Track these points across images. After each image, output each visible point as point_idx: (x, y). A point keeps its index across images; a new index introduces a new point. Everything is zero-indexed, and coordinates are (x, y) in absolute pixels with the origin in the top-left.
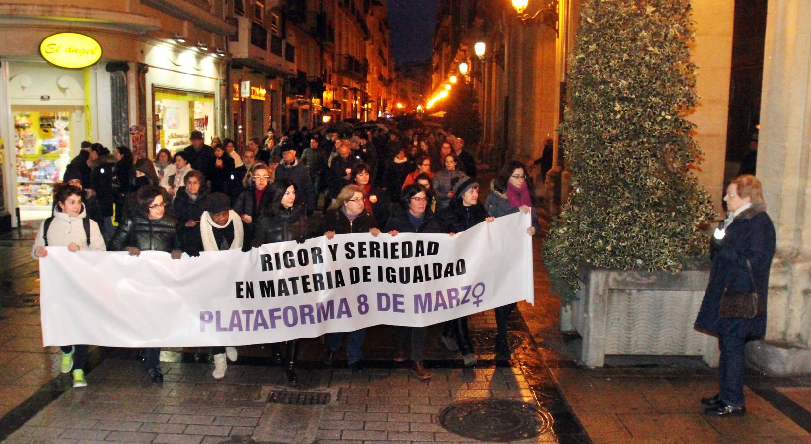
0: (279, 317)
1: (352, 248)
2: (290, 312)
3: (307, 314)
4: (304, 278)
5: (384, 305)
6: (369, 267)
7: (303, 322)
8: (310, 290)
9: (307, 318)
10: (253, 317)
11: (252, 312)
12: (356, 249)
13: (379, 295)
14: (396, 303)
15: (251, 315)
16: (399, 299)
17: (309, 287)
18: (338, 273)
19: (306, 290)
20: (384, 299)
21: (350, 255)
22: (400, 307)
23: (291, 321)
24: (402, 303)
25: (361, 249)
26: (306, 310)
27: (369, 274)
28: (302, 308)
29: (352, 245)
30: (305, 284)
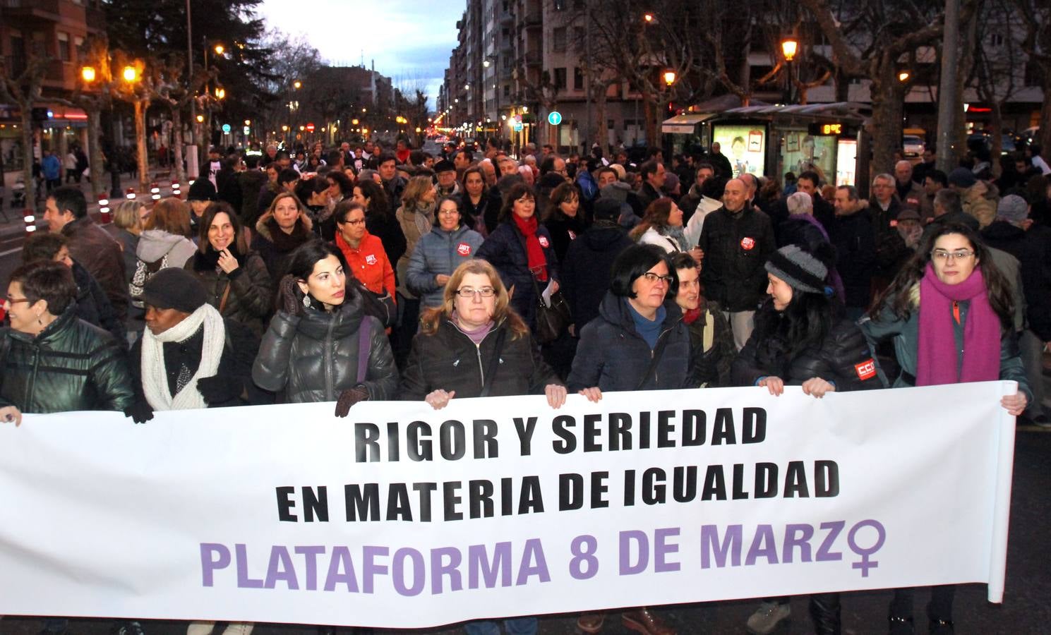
0: (383, 570)
1: (570, 429)
2: (408, 562)
3: (447, 570)
4: (449, 487)
5: (634, 561)
6: (605, 475)
7: (437, 588)
8: (459, 516)
9: (446, 579)
10: (323, 562)
11: (321, 549)
12: (578, 431)
13: (625, 537)
14: (662, 549)
15: (319, 556)
16: (669, 540)
17: (458, 508)
18: (531, 483)
19: (450, 515)
20: (634, 544)
21: (564, 445)
22: (669, 558)
23: (409, 583)
24: (674, 548)
25: (590, 432)
26: (446, 560)
27: (605, 489)
28: (437, 554)
29: (571, 421)
30: (450, 500)
